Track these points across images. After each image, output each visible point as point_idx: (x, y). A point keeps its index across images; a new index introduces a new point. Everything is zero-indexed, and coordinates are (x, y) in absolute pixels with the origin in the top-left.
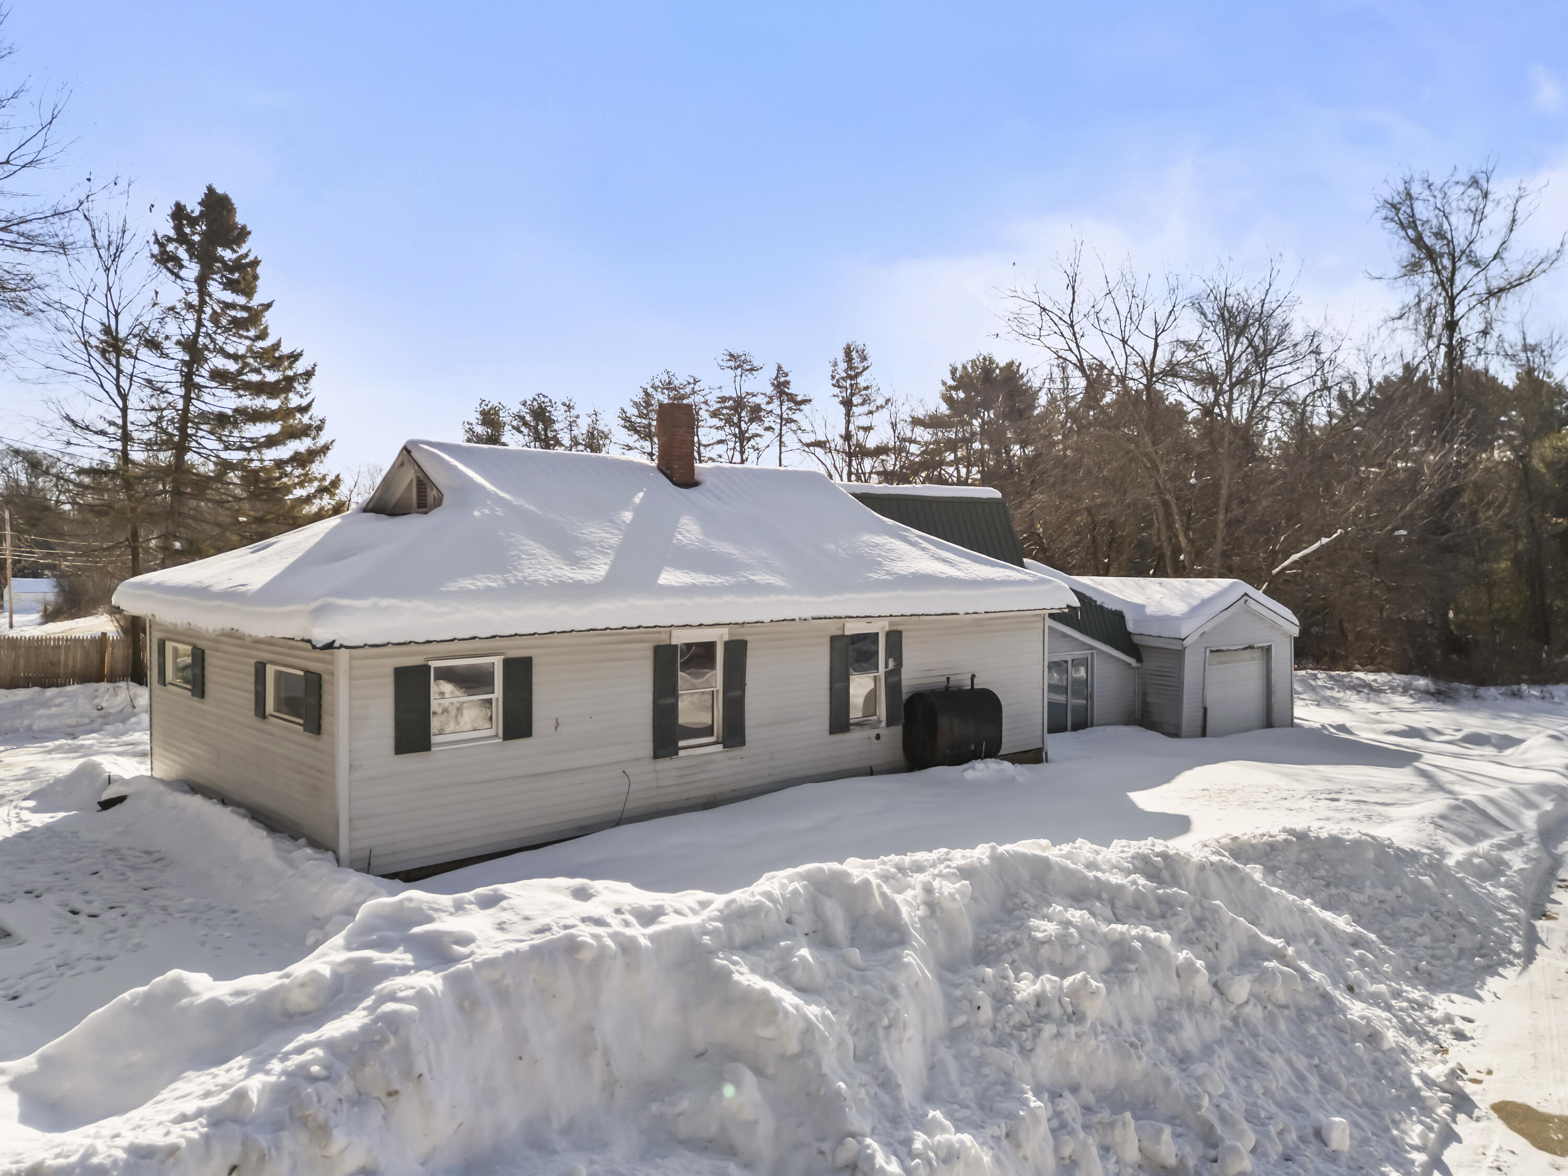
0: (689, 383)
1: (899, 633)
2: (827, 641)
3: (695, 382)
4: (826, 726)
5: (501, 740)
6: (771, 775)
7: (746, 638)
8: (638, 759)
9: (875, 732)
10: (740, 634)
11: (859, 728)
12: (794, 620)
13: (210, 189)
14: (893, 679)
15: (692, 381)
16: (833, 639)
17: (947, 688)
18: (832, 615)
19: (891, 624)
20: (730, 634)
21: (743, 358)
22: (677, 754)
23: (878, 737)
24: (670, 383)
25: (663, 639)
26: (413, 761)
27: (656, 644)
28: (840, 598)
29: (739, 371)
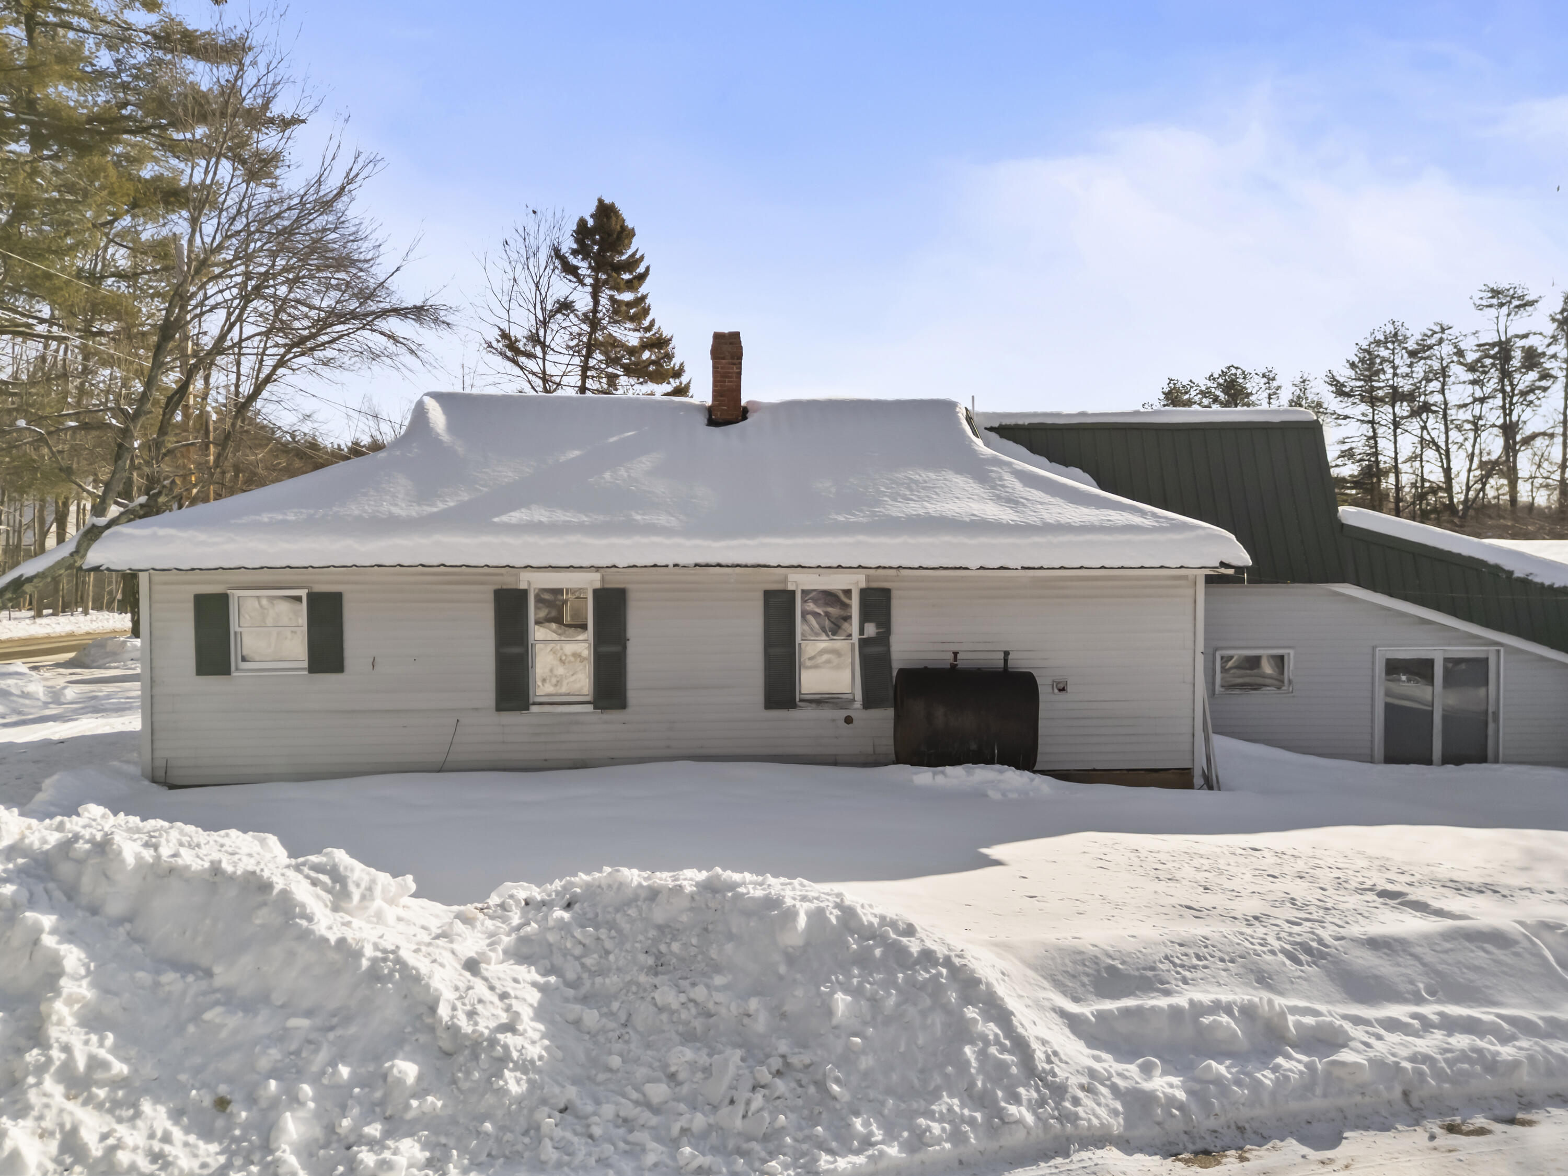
0: (1435, 333)
1: (886, 593)
2: (760, 596)
3: (1443, 330)
4: (759, 696)
5: (306, 673)
6: (668, 747)
7: (628, 586)
8: (476, 709)
9: (845, 713)
10: (615, 582)
11: (814, 705)
12: (667, 566)
13: (601, 201)
14: (873, 650)
15: (1437, 329)
16: (768, 595)
17: (953, 666)
18: (730, 562)
19: (868, 579)
20: (603, 580)
21: (1511, 292)
22: (528, 709)
23: (849, 720)
24: (1396, 335)
25: (508, 581)
26: (213, 683)
27: (499, 587)
28: (751, 542)
29: (1505, 310)
